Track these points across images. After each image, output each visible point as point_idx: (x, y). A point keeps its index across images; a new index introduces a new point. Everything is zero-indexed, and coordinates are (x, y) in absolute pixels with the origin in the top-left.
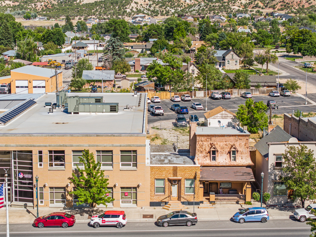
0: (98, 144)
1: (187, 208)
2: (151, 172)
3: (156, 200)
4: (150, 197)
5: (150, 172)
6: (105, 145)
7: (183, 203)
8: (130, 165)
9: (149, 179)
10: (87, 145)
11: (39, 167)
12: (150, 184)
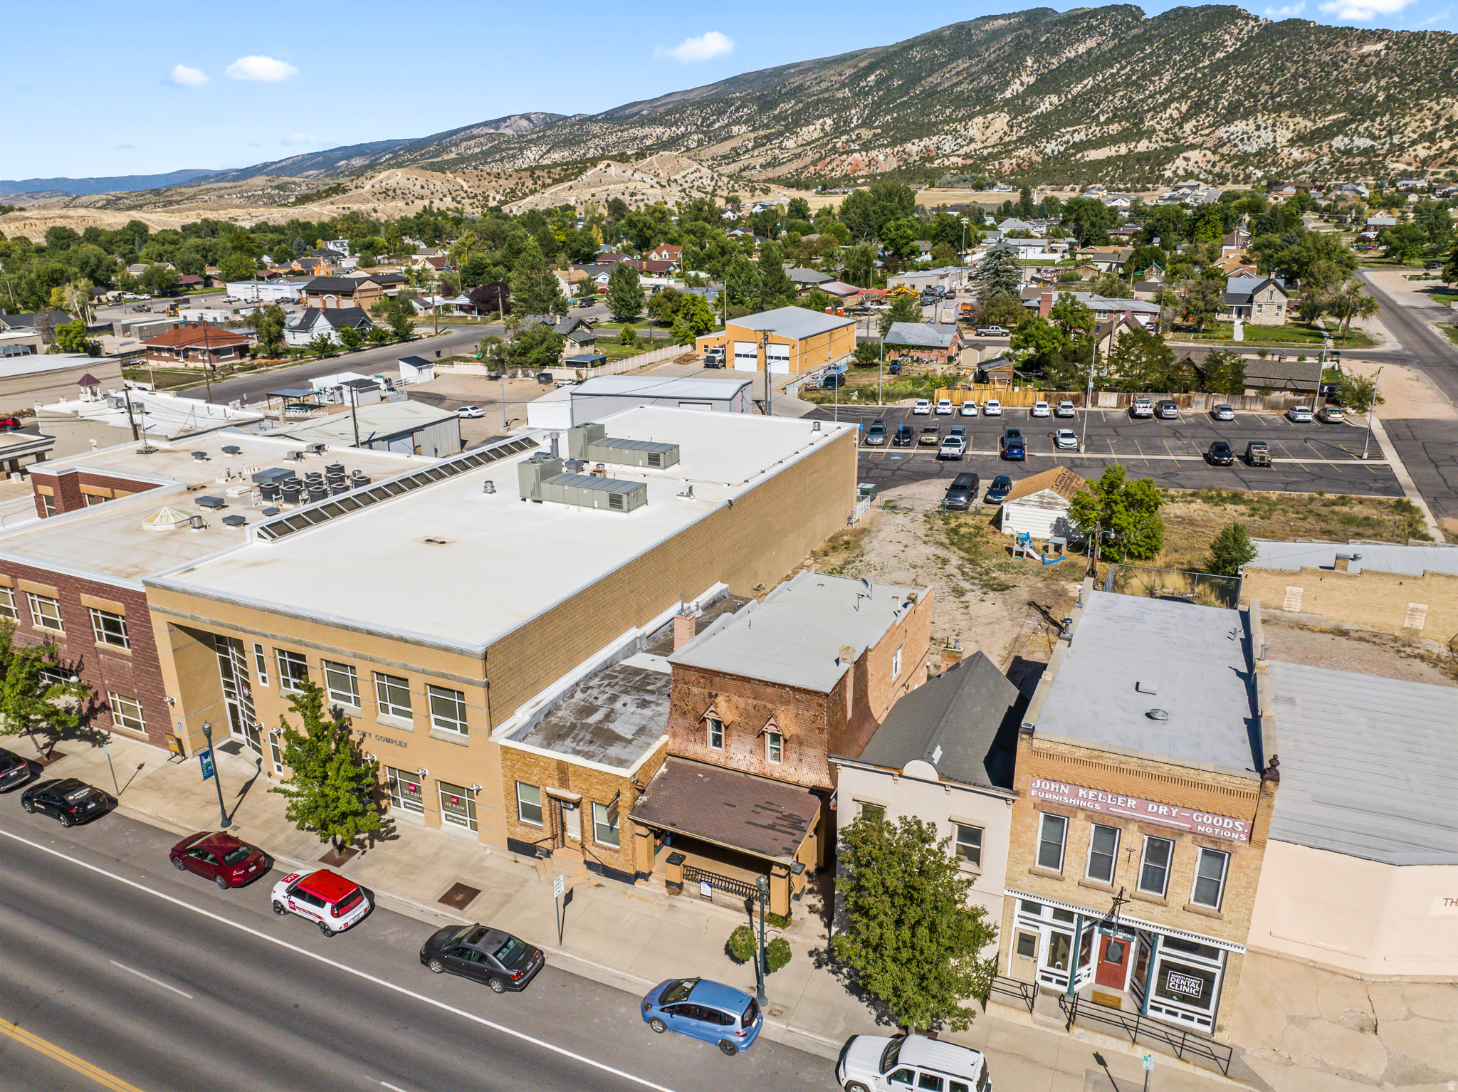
0: (374, 656)
1: (599, 886)
2: (504, 759)
3: (523, 835)
4: (506, 825)
5: (500, 758)
6: (389, 660)
7: (590, 865)
8: (453, 726)
9: (501, 778)
10: (348, 650)
11: (262, 684)
12: (503, 793)
